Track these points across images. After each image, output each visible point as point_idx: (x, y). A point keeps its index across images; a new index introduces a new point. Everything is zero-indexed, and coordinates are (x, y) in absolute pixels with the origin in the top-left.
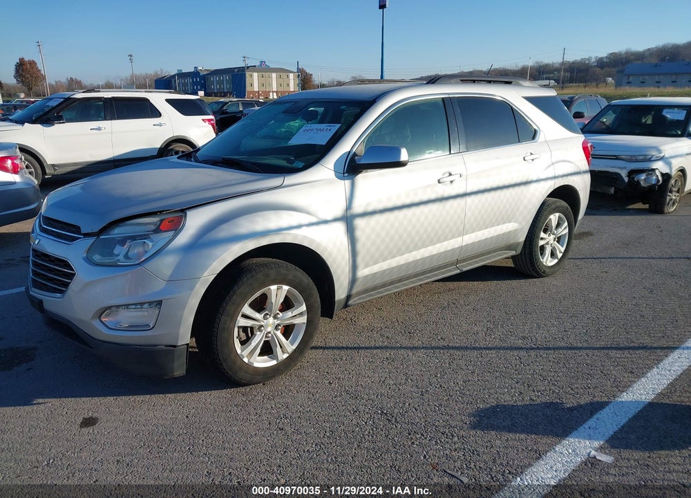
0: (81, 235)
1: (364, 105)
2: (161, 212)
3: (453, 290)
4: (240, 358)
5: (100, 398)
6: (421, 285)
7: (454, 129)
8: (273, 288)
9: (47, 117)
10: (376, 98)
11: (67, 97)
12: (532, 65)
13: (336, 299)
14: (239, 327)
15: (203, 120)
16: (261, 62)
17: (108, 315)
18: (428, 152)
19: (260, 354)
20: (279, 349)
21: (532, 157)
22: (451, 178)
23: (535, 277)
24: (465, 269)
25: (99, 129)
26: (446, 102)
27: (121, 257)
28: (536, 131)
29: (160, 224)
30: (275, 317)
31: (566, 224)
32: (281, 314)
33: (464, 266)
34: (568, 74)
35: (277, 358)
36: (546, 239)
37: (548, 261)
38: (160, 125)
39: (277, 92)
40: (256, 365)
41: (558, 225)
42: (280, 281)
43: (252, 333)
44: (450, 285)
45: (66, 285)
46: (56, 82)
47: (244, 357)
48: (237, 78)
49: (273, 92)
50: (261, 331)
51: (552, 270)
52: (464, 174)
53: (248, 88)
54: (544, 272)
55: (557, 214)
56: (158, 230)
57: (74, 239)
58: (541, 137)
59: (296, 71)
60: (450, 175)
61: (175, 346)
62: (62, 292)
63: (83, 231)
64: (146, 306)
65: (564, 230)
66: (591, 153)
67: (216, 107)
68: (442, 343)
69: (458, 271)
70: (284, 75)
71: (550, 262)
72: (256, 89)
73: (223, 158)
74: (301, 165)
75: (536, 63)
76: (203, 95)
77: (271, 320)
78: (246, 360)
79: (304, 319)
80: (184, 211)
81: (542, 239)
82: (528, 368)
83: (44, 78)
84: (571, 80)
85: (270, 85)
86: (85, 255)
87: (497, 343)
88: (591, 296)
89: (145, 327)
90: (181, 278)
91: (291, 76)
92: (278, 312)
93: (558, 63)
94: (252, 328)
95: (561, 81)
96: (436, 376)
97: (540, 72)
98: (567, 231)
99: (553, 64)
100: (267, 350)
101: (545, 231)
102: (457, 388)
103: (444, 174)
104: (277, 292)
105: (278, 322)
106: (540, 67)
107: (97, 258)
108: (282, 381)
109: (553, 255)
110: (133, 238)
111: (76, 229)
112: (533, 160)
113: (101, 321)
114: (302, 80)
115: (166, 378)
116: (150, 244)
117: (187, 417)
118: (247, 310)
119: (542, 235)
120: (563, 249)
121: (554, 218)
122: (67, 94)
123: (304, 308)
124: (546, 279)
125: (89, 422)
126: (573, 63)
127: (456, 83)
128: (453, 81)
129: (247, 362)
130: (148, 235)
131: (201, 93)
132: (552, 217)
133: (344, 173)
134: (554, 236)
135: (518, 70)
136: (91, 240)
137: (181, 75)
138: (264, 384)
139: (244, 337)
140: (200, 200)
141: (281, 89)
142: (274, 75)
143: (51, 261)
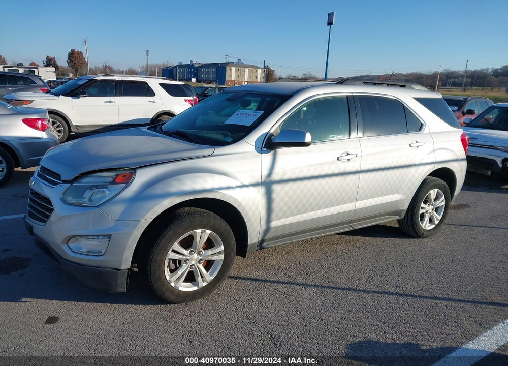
0: (61, 181)
1: (284, 98)
2: (119, 168)
3: (349, 242)
4: (169, 283)
5: (65, 302)
6: (324, 236)
7: (354, 120)
8: (199, 231)
9: (75, 92)
10: (294, 93)
11: (91, 78)
12: (442, 71)
13: (249, 243)
14: (169, 259)
15: (185, 100)
16: (239, 60)
17: (73, 243)
18: (331, 136)
19: (185, 281)
20: (200, 278)
21: (417, 144)
22: (348, 157)
23: (415, 238)
24: (356, 228)
25: (110, 102)
26: (350, 99)
27: (86, 200)
28: (422, 125)
29: (115, 179)
30: (199, 254)
31: (443, 197)
32: (204, 252)
33: (356, 225)
34: (469, 80)
35: (197, 285)
36: (426, 209)
37: (426, 226)
38: (154, 102)
39: (248, 82)
40: (181, 289)
41: (437, 199)
42: (204, 227)
43: (180, 264)
44: (347, 238)
45: (48, 217)
46: (95, 67)
47: (171, 283)
48: (220, 70)
49: (245, 82)
50: (187, 264)
51: (428, 233)
52: (359, 154)
53: (227, 78)
54: (423, 234)
55: (436, 190)
56: (114, 182)
57: (56, 184)
58: (425, 130)
59: (263, 67)
60: (348, 154)
61: (119, 270)
62: (44, 221)
63: (63, 178)
64: (100, 237)
65: (441, 203)
66: (468, 144)
67: (201, 91)
68: (331, 284)
69: (351, 229)
70: (254, 70)
71: (428, 226)
72: (233, 79)
73: (177, 131)
74: (230, 140)
75: (446, 70)
76: (195, 81)
77: (195, 256)
78: (173, 284)
79: (222, 257)
80: (135, 170)
81: (422, 208)
82: (395, 312)
83: (87, 64)
84: (472, 85)
85: (244, 76)
86: (62, 196)
87: (374, 288)
88: (458, 257)
89: (97, 253)
90: (126, 219)
91: (259, 71)
92: (201, 250)
93: (462, 71)
94: (180, 261)
95: (463, 85)
96: (320, 311)
97: (447, 77)
98: (444, 203)
99: (459, 71)
100: (191, 278)
101: (425, 202)
102: (335, 323)
103: (342, 154)
104: (201, 235)
105: (201, 257)
106: (448, 73)
107: (70, 199)
108: (200, 303)
109: (431, 221)
110: (97, 187)
111: (58, 176)
112: (418, 147)
113: (68, 246)
114: (267, 74)
115: (111, 292)
116: (107, 192)
117: (124, 324)
118: (176, 246)
119: (423, 205)
120: (440, 218)
121: (433, 193)
122: (91, 77)
123: (222, 248)
124: (424, 240)
125: (52, 320)
126: (474, 72)
127: (359, 85)
128: (357, 83)
129: (174, 286)
130: (107, 185)
131: (194, 80)
132: (431, 191)
133: (262, 148)
134: (433, 207)
135: (431, 75)
136: (67, 186)
137: (181, 66)
138: (186, 304)
139: (173, 267)
140: (150, 161)
141: (251, 80)
142: (247, 70)
143: (40, 198)
